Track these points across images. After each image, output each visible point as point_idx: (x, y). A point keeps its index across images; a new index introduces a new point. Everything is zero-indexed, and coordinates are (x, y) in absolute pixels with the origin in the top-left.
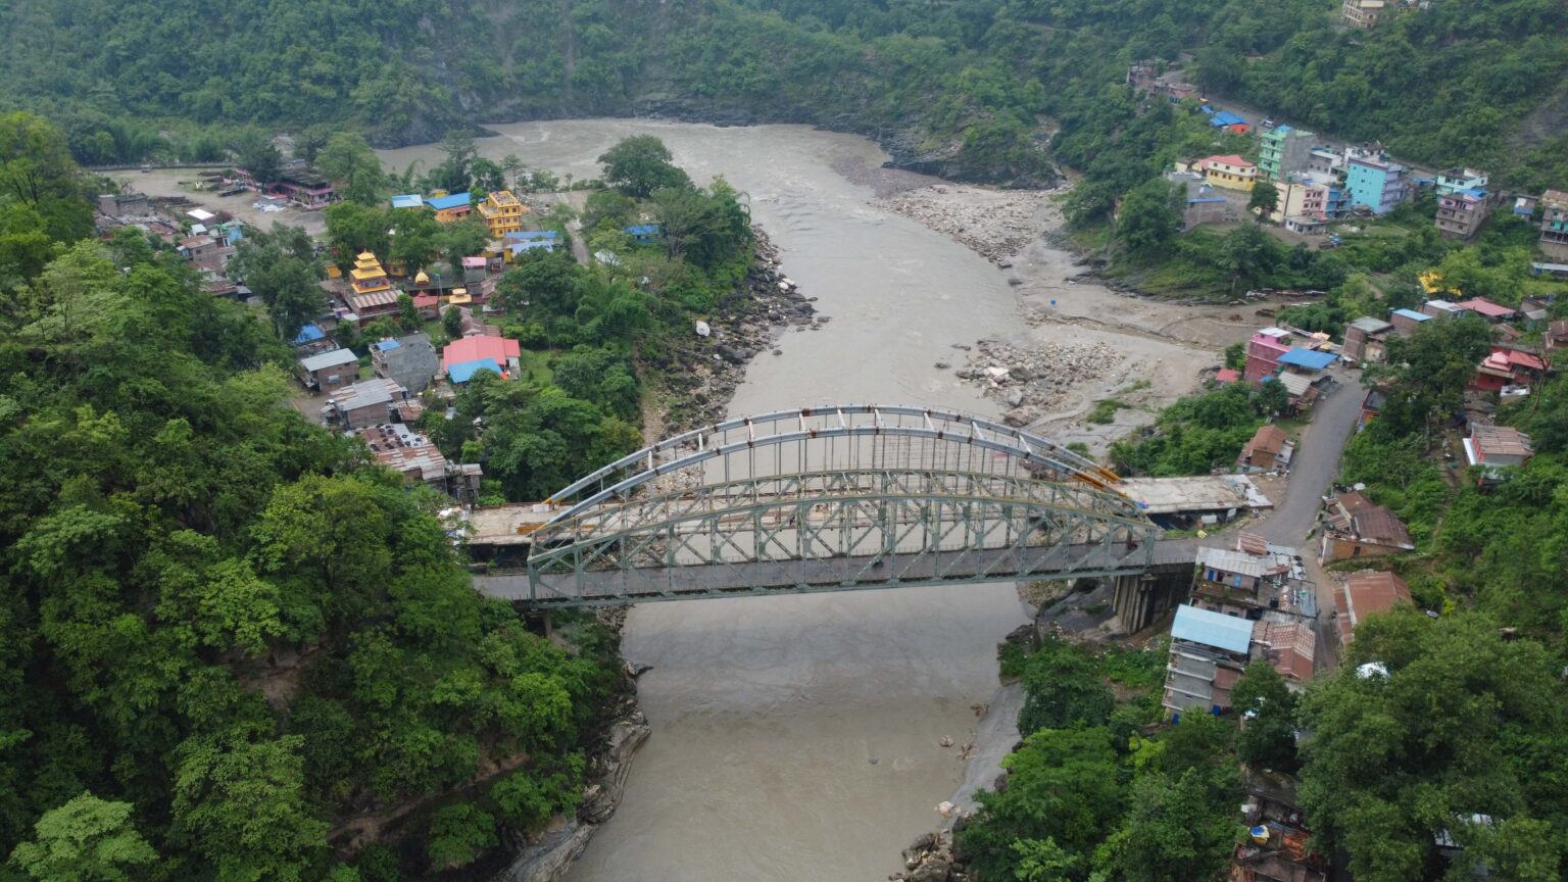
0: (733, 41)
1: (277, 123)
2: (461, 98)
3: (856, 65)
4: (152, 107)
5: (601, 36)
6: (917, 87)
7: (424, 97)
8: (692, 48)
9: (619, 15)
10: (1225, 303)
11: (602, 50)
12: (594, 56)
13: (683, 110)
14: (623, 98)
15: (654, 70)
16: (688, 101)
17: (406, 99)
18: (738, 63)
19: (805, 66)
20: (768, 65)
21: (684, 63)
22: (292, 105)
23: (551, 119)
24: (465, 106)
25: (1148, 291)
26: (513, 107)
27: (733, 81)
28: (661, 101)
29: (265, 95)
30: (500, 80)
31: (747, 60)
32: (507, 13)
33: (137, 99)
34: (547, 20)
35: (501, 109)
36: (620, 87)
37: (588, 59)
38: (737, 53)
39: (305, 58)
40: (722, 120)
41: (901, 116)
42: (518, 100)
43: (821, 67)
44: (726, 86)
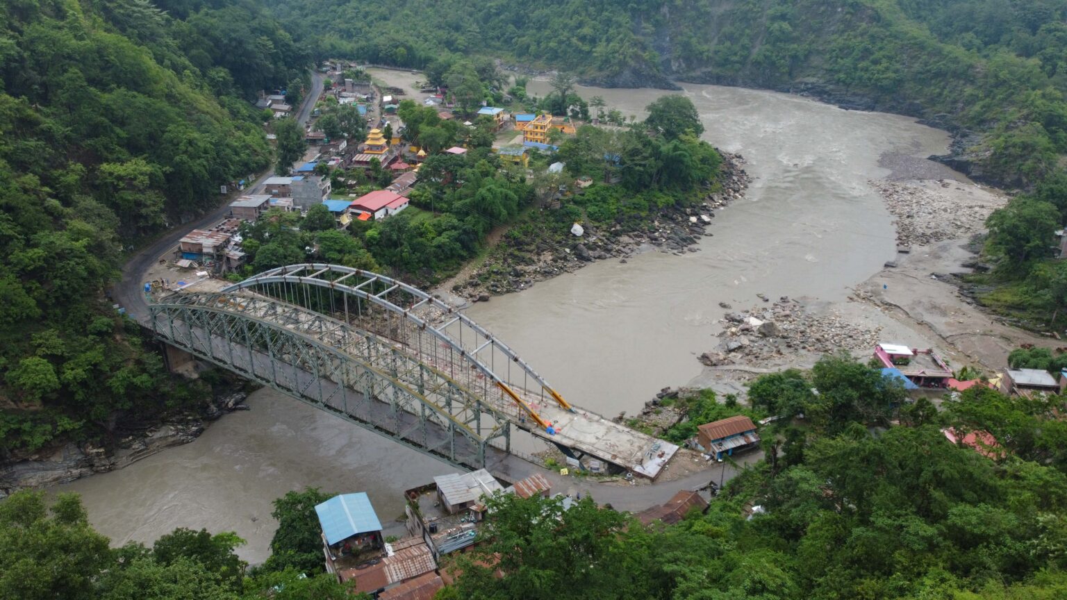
0: (879, 45)
1: (554, 62)
2: (672, 63)
3: (966, 75)
4: (498, 44)
5: (782, 31)
6: (1003, 100)
7: (636, 57)
8: (848, 47)
9: (804, 17)
10: (1039, 332)
11: (781, 41)
12: (774, 45)
13: (826, 93)
14: (786, 78)
15: (815, 60)
16: (831, 87)
17: (621, 57)
18: (876, 62)
19: (929, 71)
20: (898, 66)
21: (837, 57)
22: (565, 52)
23: (729, 85)
24: (674, 68)
25: (983, 301)
26: (704, 73)
27: (866, 76)
28: (812, 84)
29: (552, 44)
30: (701, 53)
31: (884, 60)
32: (725, 7)
33: (492, 39)
34: (749, 15)
35: (698, 73)
36: (786, 70)
37: (768, 46)
38: (877, 55)
39: (580, 25)
40: (845, 104)
41: (982, 122)
42: (710, 69)
43: (940, 74)
44: (860, 78)
